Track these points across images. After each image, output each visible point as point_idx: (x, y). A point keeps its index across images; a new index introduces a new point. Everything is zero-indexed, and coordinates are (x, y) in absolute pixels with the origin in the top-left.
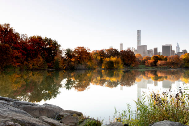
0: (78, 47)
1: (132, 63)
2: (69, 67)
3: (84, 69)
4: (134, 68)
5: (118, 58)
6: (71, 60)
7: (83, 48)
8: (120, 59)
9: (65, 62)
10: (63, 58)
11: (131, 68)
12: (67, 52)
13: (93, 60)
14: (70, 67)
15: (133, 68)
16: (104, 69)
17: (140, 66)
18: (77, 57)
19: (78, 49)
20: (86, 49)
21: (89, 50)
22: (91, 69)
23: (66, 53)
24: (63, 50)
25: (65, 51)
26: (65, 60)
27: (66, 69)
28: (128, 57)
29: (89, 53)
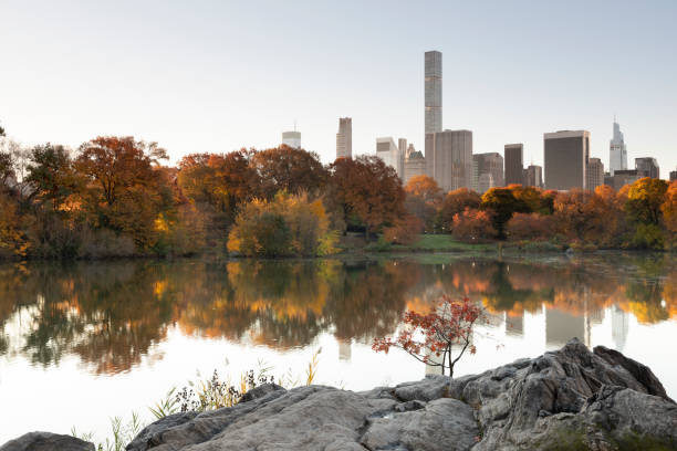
0: (102, 141)
1: (389, 225)
2: (46, 245)
3: (132, 258)
4: (398, 251)
5: (310, 200)
6: (63, 207)
7: (128, 143)
8: (319, 204)
9: (29, 218)
10: (12, 193)
11: (382, 251)
12: (35, 165)
13: (181, 210)
14: (53, 243)
15: (391, 251)
16: (241, 257)
17: (429, 240)
18: (91, 192)
19: (97, 151)
20: (147, 152)
21: (162, 154)
22: (169, 256)
23: (29, 168)
24: (17, 154)
25: (28, 162)
26: (25, 206)
27: (28, 258)
28: (365, 194)
29: (160, 174)
